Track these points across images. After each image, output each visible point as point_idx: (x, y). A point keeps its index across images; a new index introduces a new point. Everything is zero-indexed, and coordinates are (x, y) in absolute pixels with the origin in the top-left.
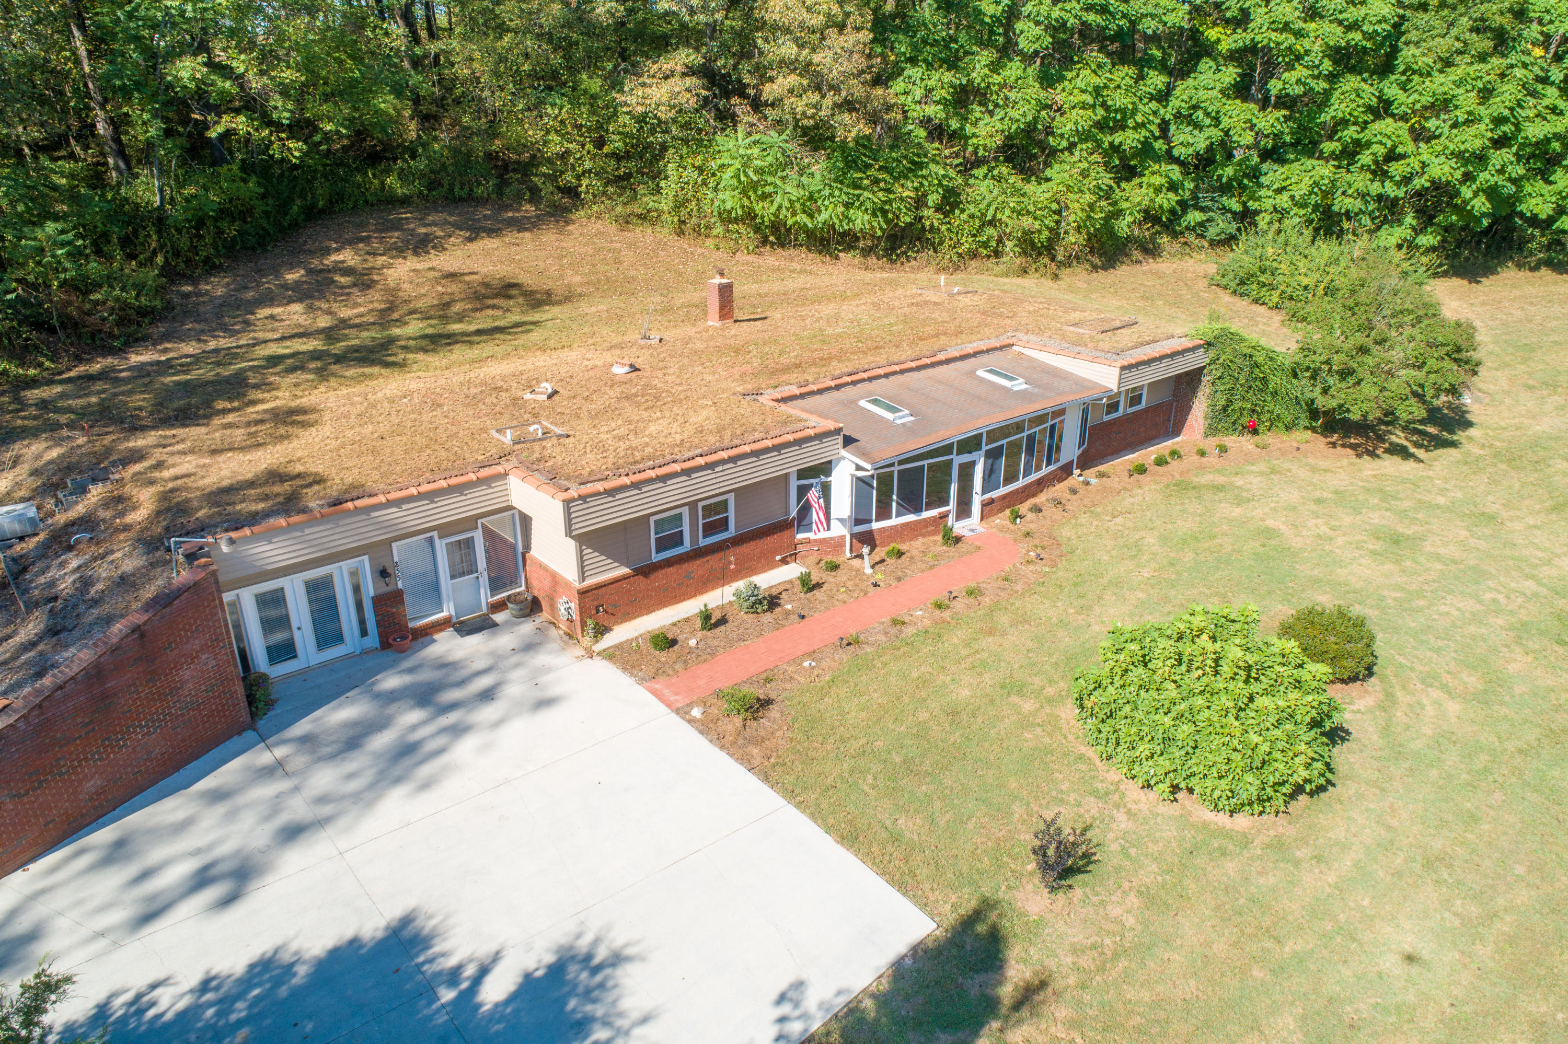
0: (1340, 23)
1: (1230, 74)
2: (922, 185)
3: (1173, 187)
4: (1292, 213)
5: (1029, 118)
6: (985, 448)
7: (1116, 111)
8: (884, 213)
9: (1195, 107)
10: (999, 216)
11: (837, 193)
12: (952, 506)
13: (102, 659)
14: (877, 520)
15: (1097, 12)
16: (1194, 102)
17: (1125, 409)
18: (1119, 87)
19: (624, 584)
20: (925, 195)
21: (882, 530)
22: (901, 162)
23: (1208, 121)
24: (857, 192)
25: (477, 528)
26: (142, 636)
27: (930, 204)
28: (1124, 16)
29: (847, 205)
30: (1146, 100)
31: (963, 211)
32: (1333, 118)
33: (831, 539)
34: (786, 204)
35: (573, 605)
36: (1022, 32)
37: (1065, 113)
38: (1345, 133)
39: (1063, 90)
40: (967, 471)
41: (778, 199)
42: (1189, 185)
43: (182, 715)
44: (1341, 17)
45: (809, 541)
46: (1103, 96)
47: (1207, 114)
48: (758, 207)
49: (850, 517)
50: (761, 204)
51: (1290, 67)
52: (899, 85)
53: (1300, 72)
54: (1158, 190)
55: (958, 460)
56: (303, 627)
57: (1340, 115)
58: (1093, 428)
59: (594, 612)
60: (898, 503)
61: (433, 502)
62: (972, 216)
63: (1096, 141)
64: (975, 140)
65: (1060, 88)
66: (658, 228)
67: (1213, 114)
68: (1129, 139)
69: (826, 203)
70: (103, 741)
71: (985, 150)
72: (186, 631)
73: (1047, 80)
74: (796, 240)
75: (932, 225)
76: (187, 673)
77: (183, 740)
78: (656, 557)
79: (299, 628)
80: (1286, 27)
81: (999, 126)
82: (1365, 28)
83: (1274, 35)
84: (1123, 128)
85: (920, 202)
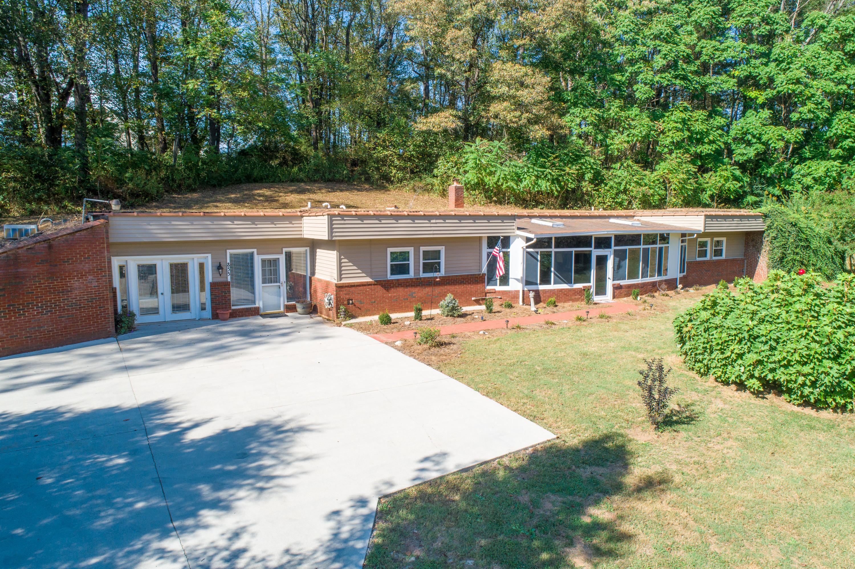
0: (832, 80)
1: (766, 113)
2: (582, 169)
3: (736, 179)
4: (815, 188)
5: (644, 133)
6: (613, 248)
7: (697, 133)
8: (559, 182)
9: (746, 134)
10: (628, 186)
11: (531, 170)
12: (592, 283)
13: (20, 251)
14: (540, 284)
15: (681, 79)
16: (745, 130)
17: (711, 257)
18: (697, 120)
19: (368, 289)
20: (583, 174)
21: (545, 291)
22: (568, 155)
23: (754, 141)
24: (542, 170)
25: (282, 253)
26: (50, 247)
27: (586, 179)
28: (698, 83)
29: (538, 177)
30: (715, 129)
31: (606, 185)
32: (835, 134)
33: (509, 292)
34: (502, 176)
35: (332, 297)
36: (637, 89)
37: (665, 133)
38: (844, 143)
39: (664, 122)
40: (602, 261)
41: (498, 174)
42: (747, 179)
43: (68, 310)
44: (832, 77)
45: (495, 292)
46: (688, 125)
47: (754, 136)
48: (486, 180)
49: (522, 278)
50: (488, 178)
51: (804, 104)
52: (568, 118)
53: (810, 105)
54: (727, 180)
55: (596, 253)
56: (165, 294)
57: (839, 132)
58: (689, 263)
59: (345, 302)
60: (555, 274)
61: (254, 224)
62: (611, 187)
63: (685, 149)
64: (612, 147)
65: (662, 121)
66: (431, 194)
67: (758, 135)
68: (706, 149)
69: (526, 176)
70: (9, 306)
71: (618, 152)
72: (81, 256)
73: (655, 117)
74: (509, 199)
75: (587, 191)
76: (76, 283)
77: (65, 328)
78: (390, 277)
79: (162, 294)
80: (798, 82)
81: (626, 139)
82: (848, 82)
83: (790, 86)
84: (703, 143)
85: (580, 178)
